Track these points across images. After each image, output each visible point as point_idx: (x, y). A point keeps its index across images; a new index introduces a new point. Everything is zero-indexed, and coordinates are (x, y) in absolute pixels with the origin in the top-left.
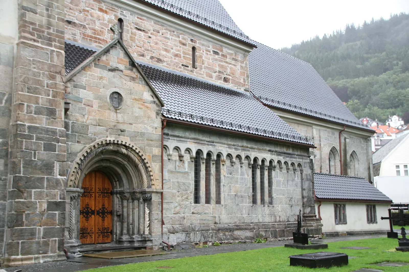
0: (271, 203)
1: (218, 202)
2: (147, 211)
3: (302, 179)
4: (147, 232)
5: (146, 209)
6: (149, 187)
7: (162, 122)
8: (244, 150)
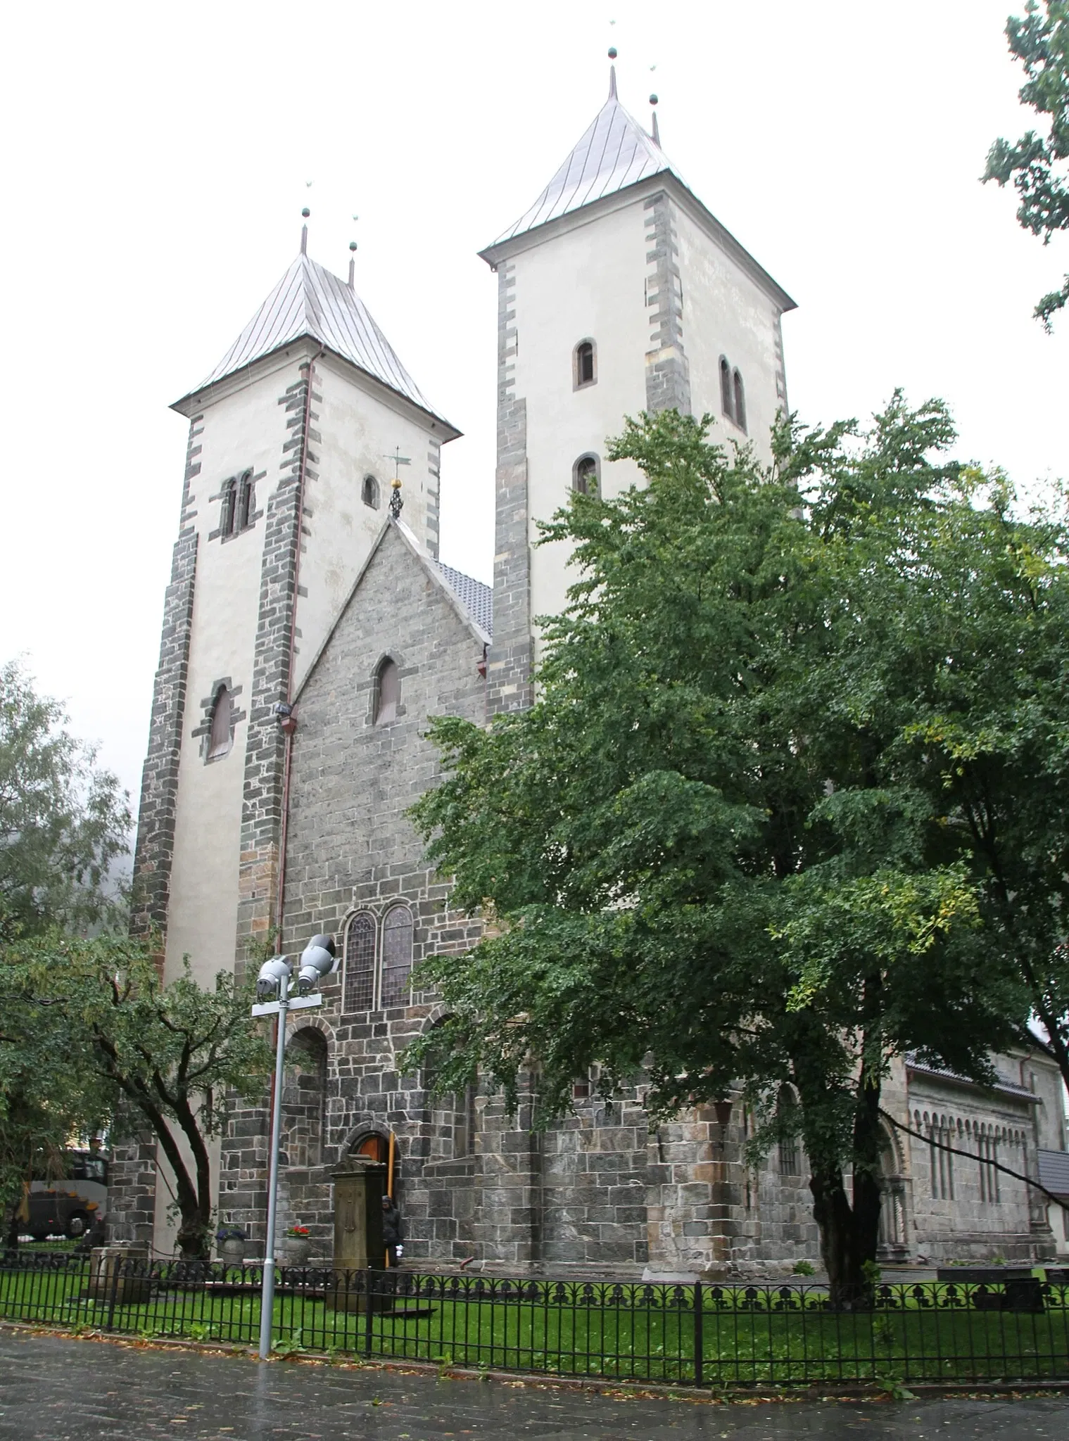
0: (998, 1201)
1: (952, 1198)
2: (900, 1209)
3: (1026, 1159)
4: (901, 1240)
5: (898, 1204)
6: (901, 1172)
7: (908, 1074)
8: (972, 1112)
